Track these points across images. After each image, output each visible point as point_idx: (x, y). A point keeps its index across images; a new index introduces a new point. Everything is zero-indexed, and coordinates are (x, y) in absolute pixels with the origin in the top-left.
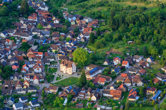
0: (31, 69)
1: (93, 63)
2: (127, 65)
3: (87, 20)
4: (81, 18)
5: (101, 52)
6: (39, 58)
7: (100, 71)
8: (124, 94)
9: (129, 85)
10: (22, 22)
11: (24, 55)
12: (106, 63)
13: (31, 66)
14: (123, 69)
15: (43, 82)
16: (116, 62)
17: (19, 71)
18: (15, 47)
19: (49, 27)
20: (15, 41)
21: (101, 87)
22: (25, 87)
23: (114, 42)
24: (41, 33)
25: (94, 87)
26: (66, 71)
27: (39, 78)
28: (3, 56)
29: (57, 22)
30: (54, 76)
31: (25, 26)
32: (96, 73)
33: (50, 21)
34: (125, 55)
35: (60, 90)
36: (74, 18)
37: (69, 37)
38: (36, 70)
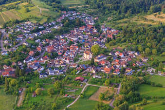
0: (69, 55)
1: (103, 54)
2: (122, 56)
3: (113, 31)
4: (110, 29)
5: (111, 48)
6: (76, 49)
7: (105, 58)
8: (112, 71)
9: (118, 66)
10: (75, 30)
11: (68, 47)
12: (110, 54)
13: (69, 53)
14: (119, 57)
15: (71, 62)
16: (117, 54)
17: (61, 56)
18: (66, 43)
19: (89, 33)
20: (67, 40)
21: (102, 66)
22: (60, 64)
23: (121, 43)
24: (83, 37)
25: (97, 66)
26: (87, 57)
27: (70, 60)
28: (57, 48)
29: (96, 31)
30: (79, 59)
31: (76, 33)
32: (102, 59)
33: (91, 30)
34: (124, 50)
35: (78, 66)
36: (106, 29)
37: (98, 39)
38: (71, 56)
